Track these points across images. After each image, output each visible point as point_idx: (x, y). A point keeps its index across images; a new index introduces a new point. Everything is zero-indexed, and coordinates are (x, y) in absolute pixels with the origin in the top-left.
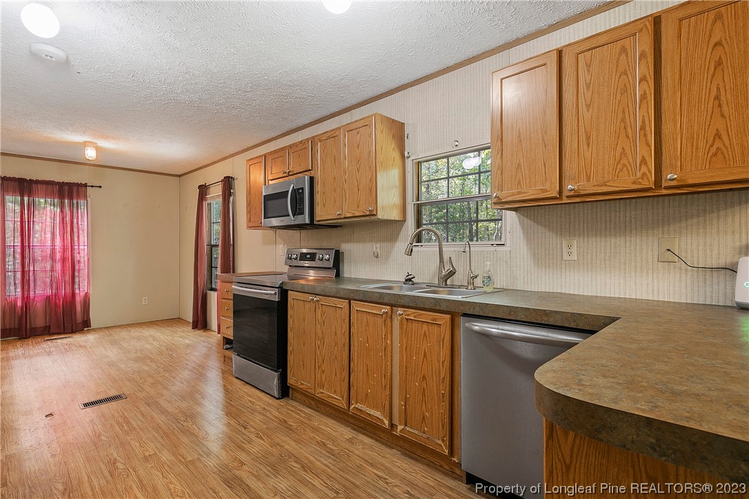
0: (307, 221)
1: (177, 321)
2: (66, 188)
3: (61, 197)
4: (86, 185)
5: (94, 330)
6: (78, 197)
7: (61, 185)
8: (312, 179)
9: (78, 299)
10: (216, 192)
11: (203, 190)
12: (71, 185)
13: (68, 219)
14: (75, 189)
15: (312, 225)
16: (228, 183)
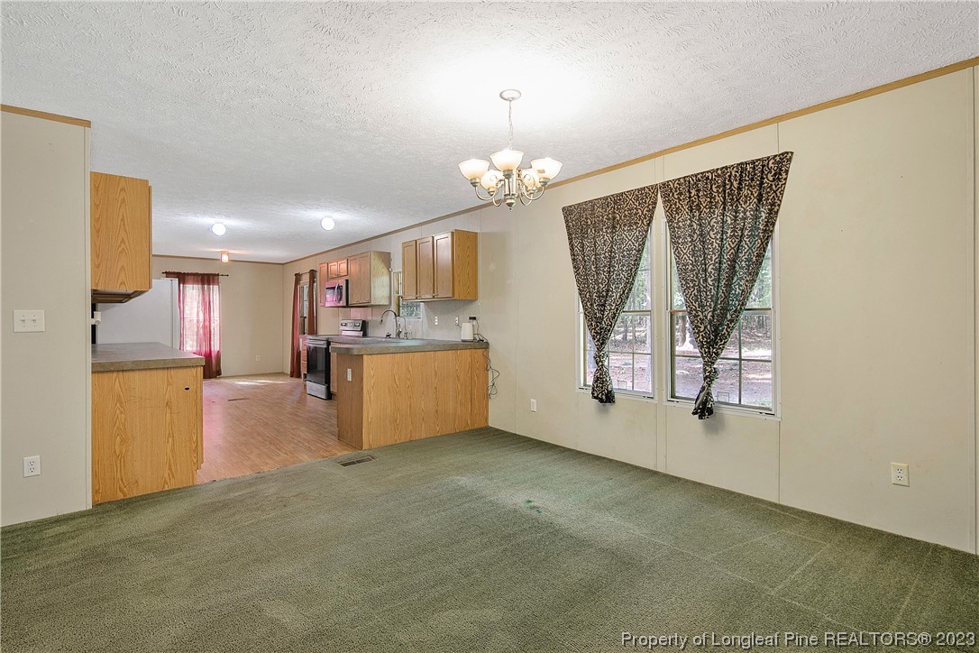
0: (345, 304)
1: (281, 374)
2: (206, 277)
3: (203, 284)
4: (218, 275)
5: (224, 377)
6: (214, 284)
7: (203, 275)
8: (347, 281)
9: (213, 355)
10: (306, 279)
11: (298, 277)
12: (209, 275)
13: (207, 298)
14: (211, 277)
15: (347, 306)
16: (313, 273)
